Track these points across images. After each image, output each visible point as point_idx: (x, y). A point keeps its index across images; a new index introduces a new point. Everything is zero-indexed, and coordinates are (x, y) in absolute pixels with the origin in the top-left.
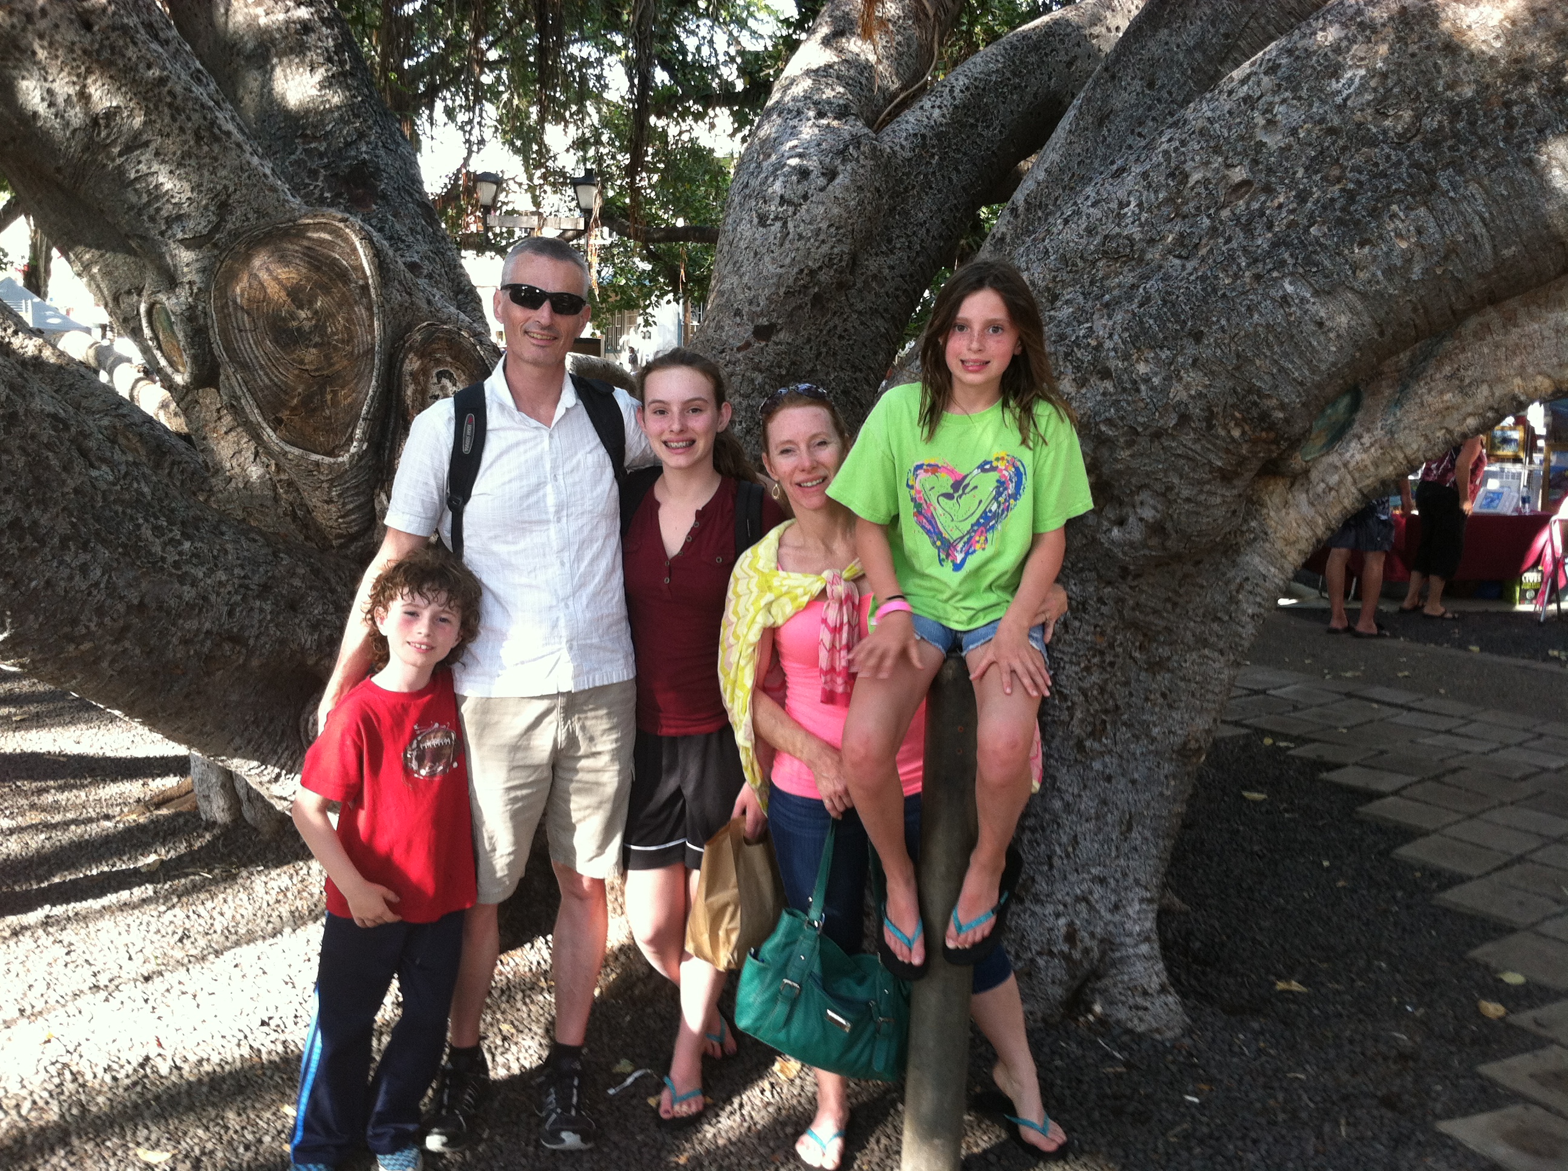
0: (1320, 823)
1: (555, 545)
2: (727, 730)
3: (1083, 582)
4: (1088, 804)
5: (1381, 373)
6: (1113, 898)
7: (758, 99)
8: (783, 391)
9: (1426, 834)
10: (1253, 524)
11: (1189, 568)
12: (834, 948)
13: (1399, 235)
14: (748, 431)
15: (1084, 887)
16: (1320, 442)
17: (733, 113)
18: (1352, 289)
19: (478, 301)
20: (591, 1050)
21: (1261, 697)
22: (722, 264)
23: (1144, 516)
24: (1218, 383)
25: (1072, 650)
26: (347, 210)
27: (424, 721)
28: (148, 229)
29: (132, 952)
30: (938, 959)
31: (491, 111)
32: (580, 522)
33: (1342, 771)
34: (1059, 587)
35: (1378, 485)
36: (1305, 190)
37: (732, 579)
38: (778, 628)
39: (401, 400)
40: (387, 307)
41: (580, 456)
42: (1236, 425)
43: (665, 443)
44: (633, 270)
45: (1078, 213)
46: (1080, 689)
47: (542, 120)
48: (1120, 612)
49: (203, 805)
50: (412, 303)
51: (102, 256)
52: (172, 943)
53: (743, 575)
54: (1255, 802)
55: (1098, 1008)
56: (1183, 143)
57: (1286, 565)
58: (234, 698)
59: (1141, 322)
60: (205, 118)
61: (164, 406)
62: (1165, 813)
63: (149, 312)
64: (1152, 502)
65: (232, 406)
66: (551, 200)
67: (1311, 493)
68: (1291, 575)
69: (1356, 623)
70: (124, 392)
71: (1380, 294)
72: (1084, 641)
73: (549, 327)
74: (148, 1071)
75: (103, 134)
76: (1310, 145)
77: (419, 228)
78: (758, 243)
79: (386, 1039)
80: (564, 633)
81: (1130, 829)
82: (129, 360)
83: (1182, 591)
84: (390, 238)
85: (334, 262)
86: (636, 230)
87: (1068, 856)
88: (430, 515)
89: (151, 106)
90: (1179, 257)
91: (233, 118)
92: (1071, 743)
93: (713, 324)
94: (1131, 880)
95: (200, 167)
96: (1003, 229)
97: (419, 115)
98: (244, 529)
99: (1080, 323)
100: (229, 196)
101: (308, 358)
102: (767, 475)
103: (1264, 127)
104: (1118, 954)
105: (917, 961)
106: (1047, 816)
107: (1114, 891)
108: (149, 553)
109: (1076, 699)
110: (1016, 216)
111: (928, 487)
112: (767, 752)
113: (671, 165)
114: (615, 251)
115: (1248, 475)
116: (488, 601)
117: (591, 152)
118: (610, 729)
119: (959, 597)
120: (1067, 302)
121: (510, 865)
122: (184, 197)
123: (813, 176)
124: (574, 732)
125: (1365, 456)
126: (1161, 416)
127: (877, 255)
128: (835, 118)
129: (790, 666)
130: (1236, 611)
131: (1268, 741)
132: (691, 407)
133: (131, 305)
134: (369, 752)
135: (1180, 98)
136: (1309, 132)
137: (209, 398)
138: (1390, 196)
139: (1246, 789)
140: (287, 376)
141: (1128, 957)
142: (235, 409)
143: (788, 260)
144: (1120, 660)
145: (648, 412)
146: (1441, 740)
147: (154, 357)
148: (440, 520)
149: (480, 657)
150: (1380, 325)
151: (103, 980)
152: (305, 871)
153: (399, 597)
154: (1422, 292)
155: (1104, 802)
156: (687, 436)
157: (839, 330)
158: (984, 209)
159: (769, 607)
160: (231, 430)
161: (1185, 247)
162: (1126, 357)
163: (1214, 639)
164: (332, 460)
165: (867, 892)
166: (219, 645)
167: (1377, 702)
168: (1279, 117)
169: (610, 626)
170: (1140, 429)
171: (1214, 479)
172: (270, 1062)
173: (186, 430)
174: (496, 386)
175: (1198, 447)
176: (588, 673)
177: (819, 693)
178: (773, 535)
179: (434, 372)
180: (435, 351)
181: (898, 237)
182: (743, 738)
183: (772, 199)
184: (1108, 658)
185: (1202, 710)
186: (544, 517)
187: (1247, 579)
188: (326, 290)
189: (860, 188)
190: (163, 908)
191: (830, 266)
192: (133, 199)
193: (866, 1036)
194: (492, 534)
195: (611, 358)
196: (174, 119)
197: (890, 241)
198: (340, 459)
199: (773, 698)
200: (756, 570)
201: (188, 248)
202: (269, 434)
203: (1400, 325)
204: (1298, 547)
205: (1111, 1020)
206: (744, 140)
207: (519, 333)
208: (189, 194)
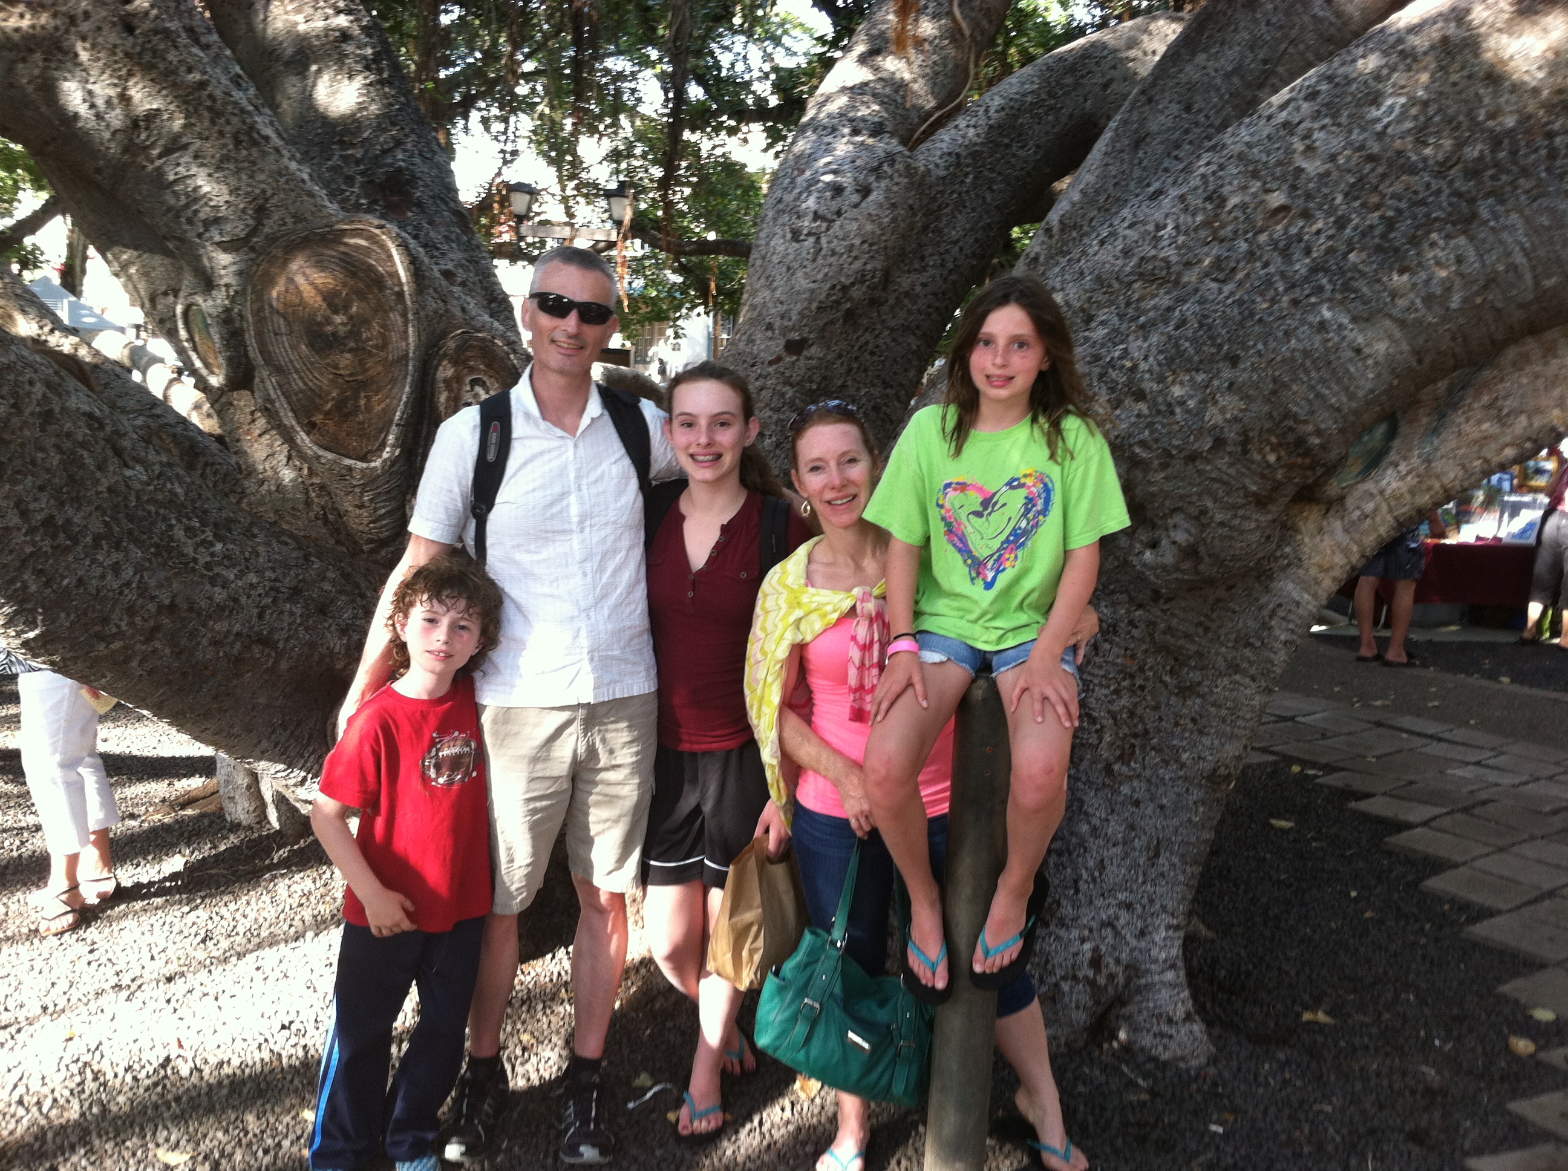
0: (1348, 853)
1: (578, 555)
2: (751, 746)
3: (1114, 604)
4: (1115, 828)
5: (1418, 402)
6: (1139, 924)
7: (792, 114)
8: (813, 408)
9: (1456, 866)
10: (1288, 550)
11: (1221, 593)
12: (855, 968)
13: (1438, 264)
14: (778, 445)
15: (1111, 911)
16: (1356, 469)
17: (767, 130)
18: (1390, 316)
19: (510, 309)
20: (610, 1063)
21: (1289, 724)
22: (755, 278)
23: (1177, 539)
24: (1254, 407)
25: (1102, 673)
26: (382, 217)
27: (444, 729)
28: (185, 231)
29: (155, 952)
30: (964, 982)
31: (524, 123)
32: (603, 533)
33: (1372, 800)
34: (1091, 608)
35: (1414, 513)
36: (1342, 216)
37: (760, 595)
38: (807, 645)
39: (434, 407)
40: (422, 313)
41: (605, 466)
42: (1273, 450)
43: (692, 456)
44: (663, 282)
45: (1113, 234)
46: (1109, 712)
47: (575, 133)
48: (1151, 635)
49: (229, 807)
50: (447, 311)
51: (139, 256)
52: (195, 943)
53: (772, 591)
54: (1282, 830)
55: (1122, 1035)
56: (1221, 167)
57: (1320, 592)
58: (262, 700)
59: (1177, 345)
60: (244, 122)
61: (197, 407)
62: (1193, 840)
63: (186, 314)
64: (1186, 525)
65: (267, 409)
66: (584, 211)
67: (1346, 519)
68: (1324, 602)
69: (1386, 650)
70: (157, 392)
71: (1418, 322)
72: (1114, 664)
73: (575, 337)
74: (169, 1072)
75: (143, 136)
76: (1349, 171)
77: (453, 236)
78: (791, 257)
79: (405, 1046)
80: (584, 641)
81: (1157, 855)
82: (162, 361)
83: (1214, 616)
84: (425, 246)
85: (371, 268)
86: (669, 243)
87: (1094, 880)
88: (454, 522)
89: (191, 109)
90: (1215, 280)
91: (271, 123)
92: (1100, 766)
93: (744, 338)
94: (1158, 906)
95: (239, 171)
96: (1037, 249)
97: (454, 125)
98: (275, 532)
99: (1115, 345)
100: (267, 200)
101: (343, 363)
102: (796, 491)
103: (1304, 152)
104: (1143, 981)
105: (940, 985)
106: (1074, 840)
107: (1140, 917)
108: (182, 555)
109: (1104, 722)
110: (1051, 237)
111: (957, 505)
112: (793, 770)
113: (704, 179)
114: (647, 263)
115: (1283, 501)
116: (509, 610)
117: (624, 165)
118: (631, 742)
119: (989, 616)
120: (1102, 323)
121: (528, 876)
122: (221, 201)
123: (847, 192)
124: (594, 744)
125: (1400, 484)
126: (1196, 440)
127: (909, 272)
128: (871, 136)
129: (817, 682)
130: (1269, 636)
131: (1296, 769)
132: (719, 421)
133: (167, 306)
134: (387, 759)
135: (1217, 123)
136: (1348, 159)
137: (244, 401)
138: (1429, 224)
139: (1275, 817)
140: (322, 380)
141: (1154, 984)
142: (269, 411)
143: (820, 276)
144: (1150, 684)
145: (676, 424)
146: (1468, 772)
147: (189, 358)
148: (464, 528)
149: (502, 667)
150: (1418, 353)
151: (125, 980)
152: (328, 875)
153: (418, 604)
154: (1461, 321)
155: (1132, 827)
156: (714, 450)
157: (870, 347)
158: (1016, 229)
159: (798, 623)
160: (264, 433)
161: (1221, 271)
162: (1161, 379)
163: (1245, 665)
164: (365, 465)
165: (891, 912)
166: (248, 648)
167: (1407, 731)
168: (1318, 144)
169: (632, 638)
170: (1174, 452)
171: (1249, 503)
172: (290, 1066)
173: (219, 431)
174: (522, 395)
175: (1232, 471)
176: (608, 684)
177: (848, 710)
178: (802, 551)
179: (468, 379)
180: (468, 359)
181: (931, 255)
182: (768, 755)
183: (806, 214)
184: (1139, 682)
185: (1232, 737)
186: (567, 527)
187: (1280, 605)
188: (362, 296)
189: (894, 206)
190: (186, 909)
191: (862, 282)
192: (172, 201)
193: (886, 1059)
194: (515, 542)
195: (640, 369)
196: (213, 122)
197: (922, 258)
198: (373, 464)
199: (800, 715)
200: (786, 586)
201: (225, 250)
202: (303, 438)
203: (1439, 353)
204: (1332, 574)
205: (1136, 1047)
206: (777, 155)
207: (546, 341)
208: (227, 198)
